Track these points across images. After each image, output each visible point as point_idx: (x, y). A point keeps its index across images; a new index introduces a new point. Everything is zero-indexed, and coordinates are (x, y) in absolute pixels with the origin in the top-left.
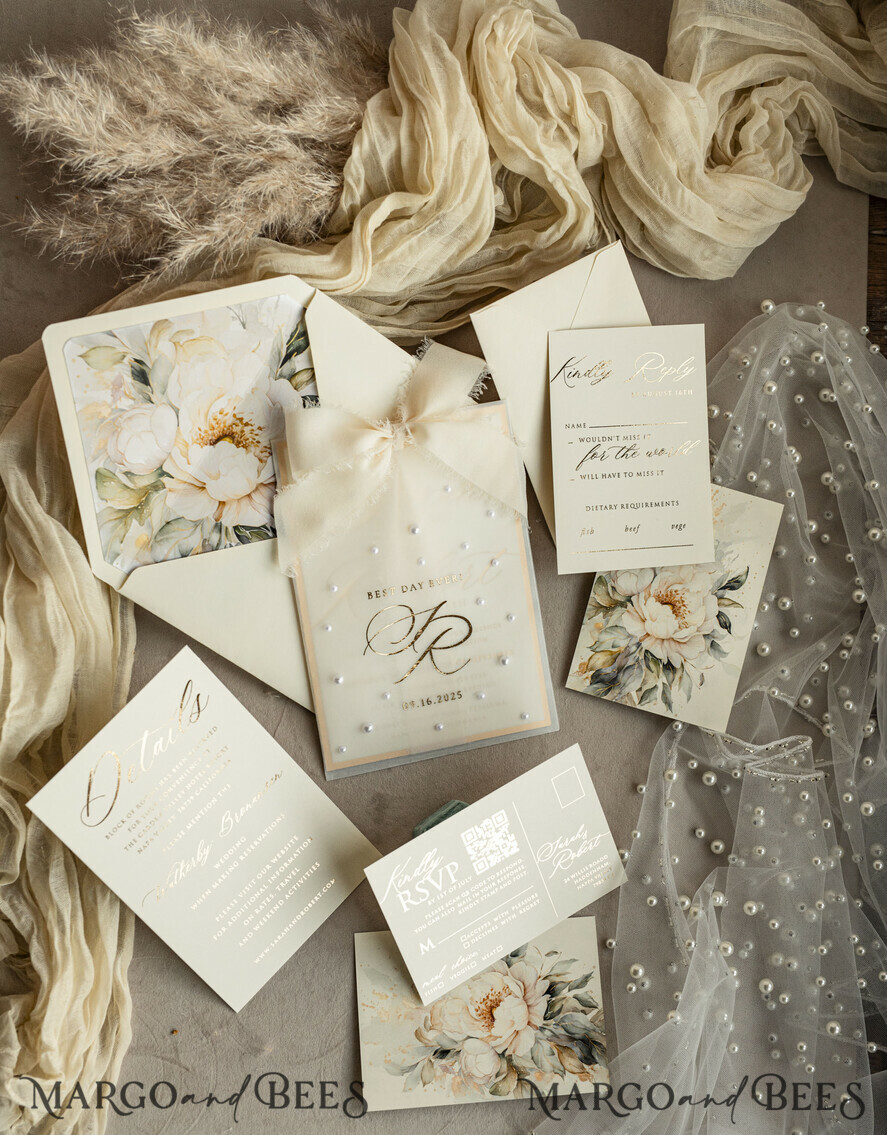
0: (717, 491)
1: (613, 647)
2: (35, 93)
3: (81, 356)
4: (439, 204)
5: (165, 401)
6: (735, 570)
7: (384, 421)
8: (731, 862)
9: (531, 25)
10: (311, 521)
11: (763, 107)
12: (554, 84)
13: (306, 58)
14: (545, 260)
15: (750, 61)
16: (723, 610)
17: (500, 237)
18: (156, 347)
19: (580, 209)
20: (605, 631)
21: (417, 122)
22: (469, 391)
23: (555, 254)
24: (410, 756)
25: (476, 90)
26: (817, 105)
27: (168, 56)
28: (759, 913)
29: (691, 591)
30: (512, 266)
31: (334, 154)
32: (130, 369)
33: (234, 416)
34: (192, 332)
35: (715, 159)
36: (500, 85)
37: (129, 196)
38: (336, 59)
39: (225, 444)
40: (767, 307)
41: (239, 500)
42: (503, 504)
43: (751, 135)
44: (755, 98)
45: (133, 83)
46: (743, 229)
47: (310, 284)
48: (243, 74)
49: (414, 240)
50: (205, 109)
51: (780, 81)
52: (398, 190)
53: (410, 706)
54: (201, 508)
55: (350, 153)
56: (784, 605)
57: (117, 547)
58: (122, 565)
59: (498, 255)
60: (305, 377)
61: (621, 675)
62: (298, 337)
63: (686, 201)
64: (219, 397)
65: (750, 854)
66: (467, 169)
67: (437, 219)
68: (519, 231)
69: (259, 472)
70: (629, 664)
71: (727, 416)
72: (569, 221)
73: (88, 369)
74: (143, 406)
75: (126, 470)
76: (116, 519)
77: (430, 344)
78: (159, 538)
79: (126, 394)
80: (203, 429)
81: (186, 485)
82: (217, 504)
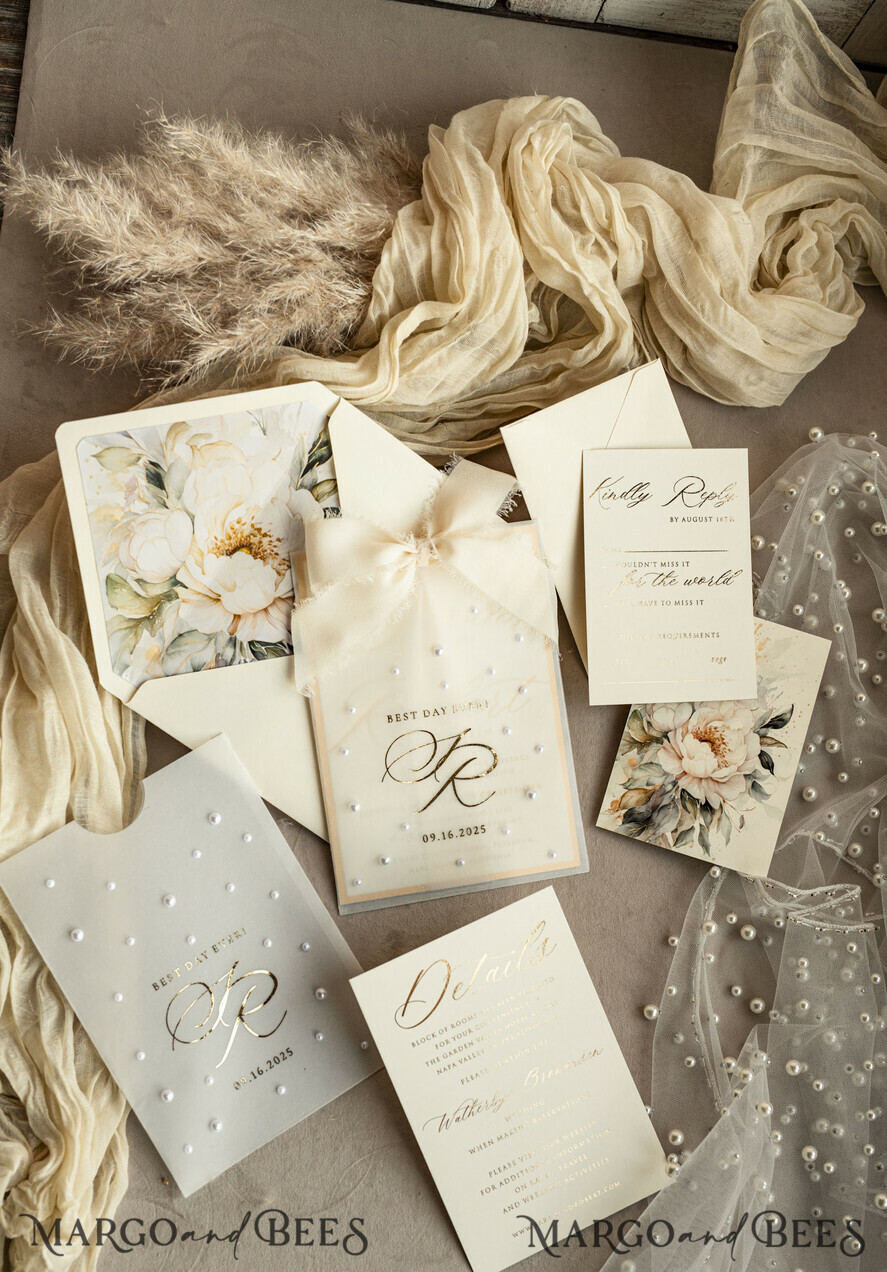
0: (761, 625)
1: (648, 785)
2: (60, 192)
3: (94, 456)
4: (471, 315)
5: (180, 506)
6: (780, 708)
7: (408, 534)
8: (773, 1018)
9: (568, 139)
10: (330, 638)
11: (813, 229)
12: (591, 196)
13: (338, 168)
14: (582, 380)
15: (798, 181)
16: (765, 749)
17: (535, 356)
18: (172, 450)
19: (618, 329)
20: (640, 768)
21: (448, 230)
22: (497, 508)
23: (593, 373)
24: (427, 892)
25: (511, 201)
26: (869, 229)
27: (196, 161)
28: (801, 1074)
29: (732, 728)
30: (548, 386)
31: (363, 262)
32: (144, 472)
33: (252, 526)
34: (209, 436)
35: (761, 281)
36: (535, 194)
37: (152, 300)
38: (370, 172)
39: (243, 556)
40: (815, 435)
41: (255, 614)
42: (532, 628)
43: (798, 257)
44: (804, 221)
45: (158, 187)
46: (790, 354)
47: (334, 392)
48: (273, 180)
49: (443, 351)
50: (232, 215)
51: (830, 203)
52: (427, 299)
53: (430, 839)
54: (216, 621)
55: (379, 262)
56: (832, 747)
57: (126, 657)
58: (131, 678)
59: (533, 375)
60: (327, 488)
61: (655, 814)
62: (320, 447)
63: (729, 319)
64: (236, 506)
65: (794, 1011)
66: (499, 279)
67: (469, 330)
68: (556, 350)
69: (277, 585)
70: (664, 803)
71: (773, 548)
72: (606, 338)
73: (102, 470)
74: (157, 511)
75: (138, 577)
76: (126, 628)
77: (459, 461)
78: (171, 651)
79: (139, 497)
80: (219, 538)
81: (200, 596)
82: (232, 617)
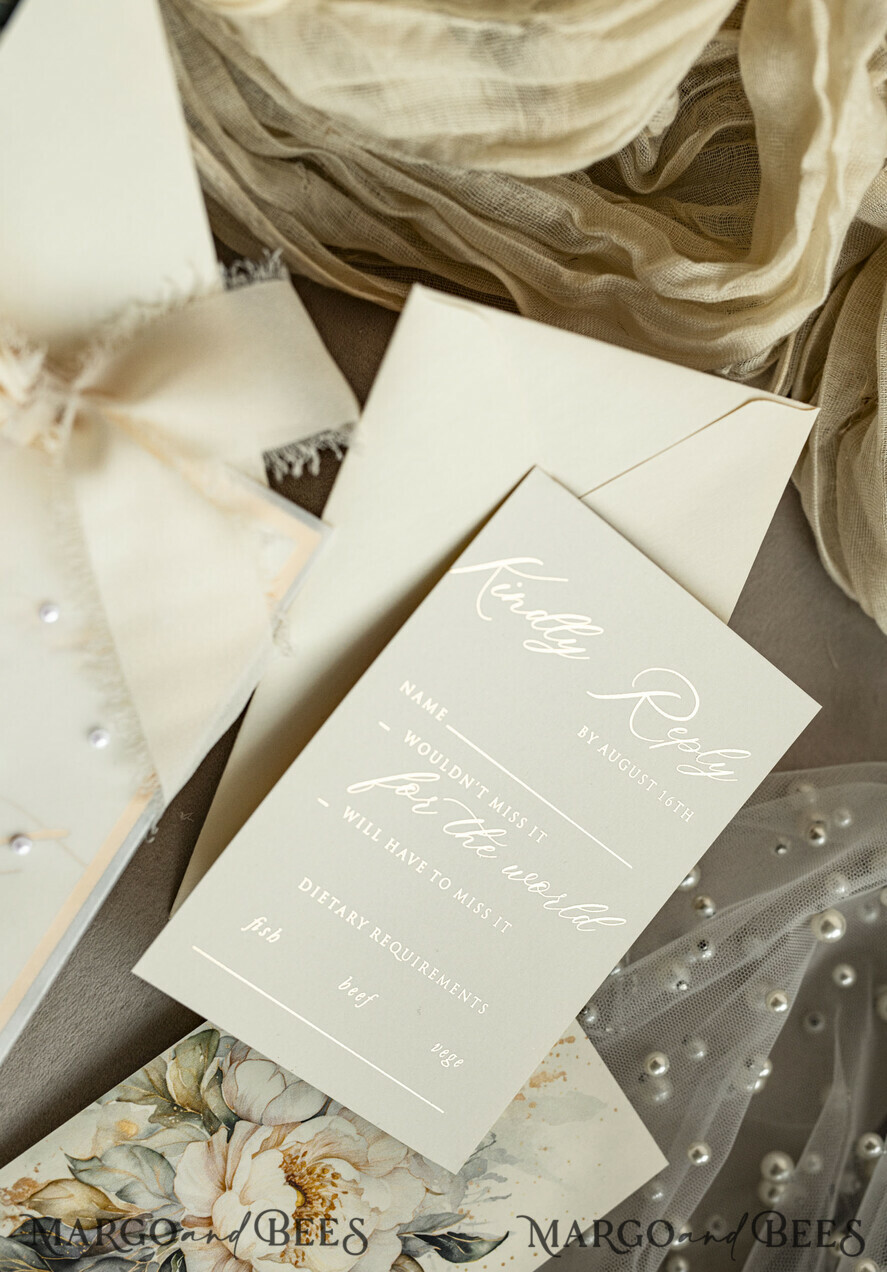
0: (571, 1040)
1: (120, 1194)
6: (481, 1221)
17: (592, 194)
20: (132, 1150)
22: (274, 445)
29: (364, 1197)
30: (567, 275)
42: (141, 737)
59: (558, 228)
61: (88, 1264)
67: (525, 24)
68: (638, 220)
71: (703, 907)
72: (759, 283)
77: (276, 276)
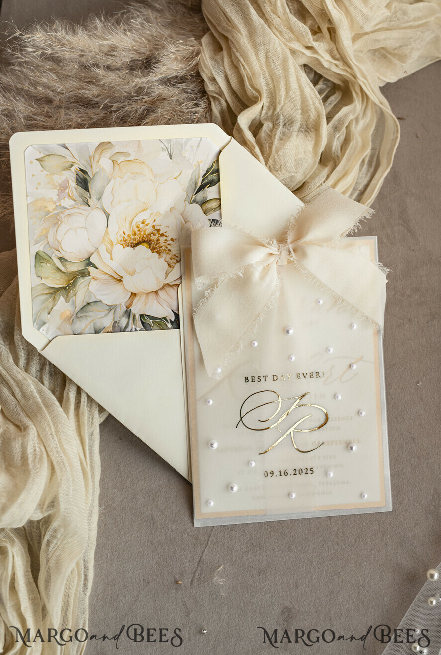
3: (37, 160)
5: (99, 205)
7: (273, 240)
18: (98, 162)
32: (75, 176)
33: (153, 227)
34: (127, 154)
39: (143, 249)
41: (147, 294)
47: (228, 134)
54: (116, 296)
57: (45, 317)
58: (47, 332)
60: (213, 204)
62: (212, 174)
64: (143, 210)
69: (167, 274)
73: (42, 171)
74: (80, 207)
75: (60, 255)
76: (47, 294)
78: (79, 315)
79: (69, 195)
80: (127, 233)
81: (107, 276)
82: (130, 294)
